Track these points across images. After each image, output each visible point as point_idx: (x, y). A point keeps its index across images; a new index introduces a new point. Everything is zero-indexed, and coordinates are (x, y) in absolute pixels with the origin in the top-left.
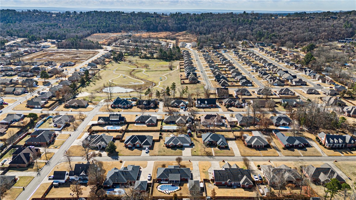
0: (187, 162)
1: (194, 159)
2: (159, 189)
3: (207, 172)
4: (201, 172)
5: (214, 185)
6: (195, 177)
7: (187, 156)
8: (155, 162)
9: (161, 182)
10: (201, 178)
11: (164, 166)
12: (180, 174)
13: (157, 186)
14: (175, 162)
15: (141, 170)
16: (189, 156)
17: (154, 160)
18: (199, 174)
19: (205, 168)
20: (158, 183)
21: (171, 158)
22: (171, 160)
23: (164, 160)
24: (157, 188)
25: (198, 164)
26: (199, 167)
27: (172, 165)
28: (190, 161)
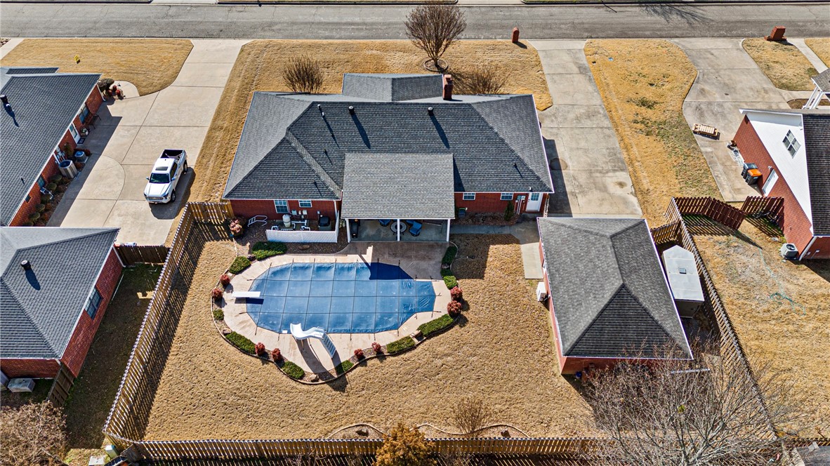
0: (494, 48)
1: (546, 26)
2: (237, 319)
3: (682, 123)
4: (627, 131)
5: (792, 257)
6: (583, 179)
7: (494, 7)
8: (252, 46)
9: (273, 234)
10: (636, 183)
11: (305, 77)
12: (447, 160)
13: (226, 284)
14: (404, 50)
15: (114, 109)
16: (508, 7)
17: (244, 36)
18: (615, 142)
19: (649, 94)
20: (240, 238)
21: (375, 19)
22: (373, 30)
23: (322, 32)
24: (219, 300)
25: (584, 61)
26: (602, 87)
27: (380, 69)
28: (515, 41)
